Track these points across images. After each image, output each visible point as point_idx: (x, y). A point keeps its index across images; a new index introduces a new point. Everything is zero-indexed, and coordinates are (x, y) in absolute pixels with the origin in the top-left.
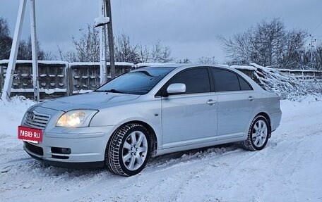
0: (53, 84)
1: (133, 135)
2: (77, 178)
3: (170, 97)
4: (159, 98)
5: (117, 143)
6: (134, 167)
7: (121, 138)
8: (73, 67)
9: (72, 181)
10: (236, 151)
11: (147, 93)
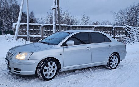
0: (35, 33)
1: (49, 63)
2: (25, 81)
3: (68, 46)
4: (63, 47)
5: (41, 67)
6: (49, 77)
7: (43, 65)
8: (44, 26)
9: (21, 82)
10: (102, 69)
11: (57, 44)
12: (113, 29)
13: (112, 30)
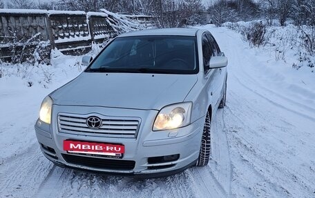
12: (88, 21)
13: (85, 23)
